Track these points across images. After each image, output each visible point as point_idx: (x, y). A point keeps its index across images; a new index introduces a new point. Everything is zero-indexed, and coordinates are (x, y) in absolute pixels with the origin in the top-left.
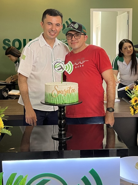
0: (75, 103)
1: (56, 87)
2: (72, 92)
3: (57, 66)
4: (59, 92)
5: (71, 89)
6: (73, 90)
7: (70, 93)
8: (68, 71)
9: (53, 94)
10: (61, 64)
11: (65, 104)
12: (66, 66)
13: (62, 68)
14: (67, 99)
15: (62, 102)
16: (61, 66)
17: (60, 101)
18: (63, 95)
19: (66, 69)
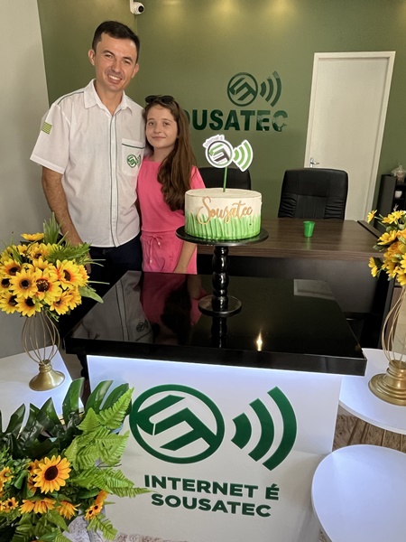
0: (251, 240)
1: (207, 201)
2: (243, 213)
3: (214, 151)
4: (212, 213)
5: (242, 208)
6: (248, 211)
7: (237, 215)
8: (240, 163)
9: (200, 216)
10: (225, 147)
11: (226, 241)
12: (236, 152)
13: (226, 156)
14: (230, 230)
15: (219, 235)
16: (223, 151)
17: (214, 235)
18: (221, 220)
19: (236, 159)
